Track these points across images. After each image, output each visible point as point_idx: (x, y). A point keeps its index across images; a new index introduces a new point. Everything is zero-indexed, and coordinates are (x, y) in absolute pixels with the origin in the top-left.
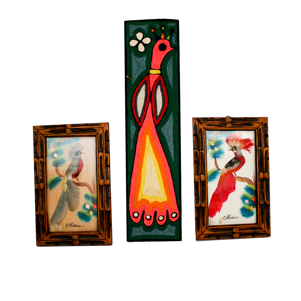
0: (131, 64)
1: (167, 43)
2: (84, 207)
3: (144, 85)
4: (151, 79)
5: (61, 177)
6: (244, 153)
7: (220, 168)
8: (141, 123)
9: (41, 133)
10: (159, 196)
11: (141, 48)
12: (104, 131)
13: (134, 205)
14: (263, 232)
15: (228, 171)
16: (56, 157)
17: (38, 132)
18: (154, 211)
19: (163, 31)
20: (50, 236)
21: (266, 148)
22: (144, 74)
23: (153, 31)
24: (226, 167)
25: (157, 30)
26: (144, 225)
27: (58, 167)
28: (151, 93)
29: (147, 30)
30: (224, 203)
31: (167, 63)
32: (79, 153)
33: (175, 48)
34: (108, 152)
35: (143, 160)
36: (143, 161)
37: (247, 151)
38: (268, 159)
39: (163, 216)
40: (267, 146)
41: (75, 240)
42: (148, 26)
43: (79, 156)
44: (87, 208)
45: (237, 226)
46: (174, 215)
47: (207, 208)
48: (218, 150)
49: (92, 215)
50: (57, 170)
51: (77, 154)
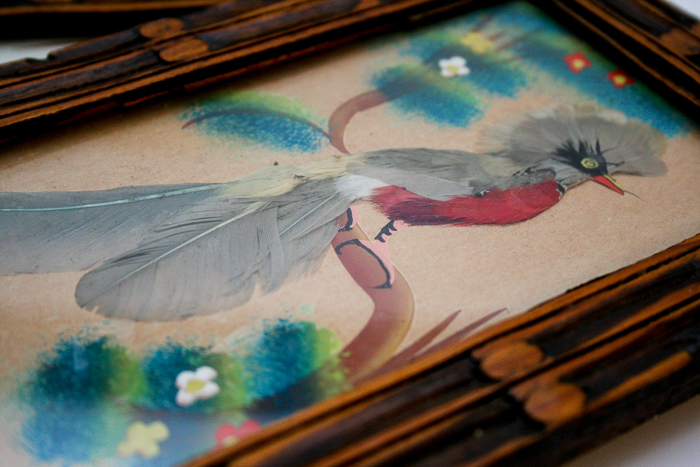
5: (325, 140)
16: (445, 73)
32: (587, 163)
43: (563, 172)
44: (174, 390)
50: (363, 103)
51: (572, 155)
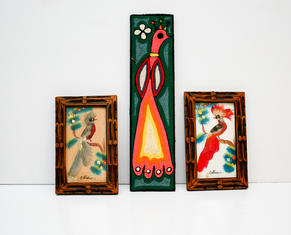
0: (135, 48)
1: (164, 33)
2: (96, 163)
3: (146, 65)
4: (151, 60)
5: (77, 139)
6: (226, 120)
7: (206, 132)
8: (143, 95)
9: (61, 103)
10: (157, 154)
11: (144, 36)
12: (113, 102)
13: (137, 161)
14: (242, 185)
15: (213, 135)
16: (74, 123)
17: (59, 102)
18: (153, 166)
19: (161, 24)
20: (67, 186)
21: (244, 117)
22: (145, 57)
23: (153, 23)
24: (212, 132)
25: (156, 22)
26: (145, 178)
27: (75, 131)
28: (151, 72)
29: (148, 22)
30: (210, 161)
31: (164, 48)
32: (92, 120)
33: (170, 37)
34: (116, 118)
35: (144, 124)
36: (144, 126)
37: (228, 119)
38: (245, 125)
39: (160, 170)
40: (244, 114)
41: (88, 189)
42: (149, 19)
43: (92, 122)
44: (98, 164)
45: (221, 179)
46: (169, 170)
47: (196, 164)
48: (205, 118)
49: (102, 169)
50: (74, 133)
51: (91, 120)
